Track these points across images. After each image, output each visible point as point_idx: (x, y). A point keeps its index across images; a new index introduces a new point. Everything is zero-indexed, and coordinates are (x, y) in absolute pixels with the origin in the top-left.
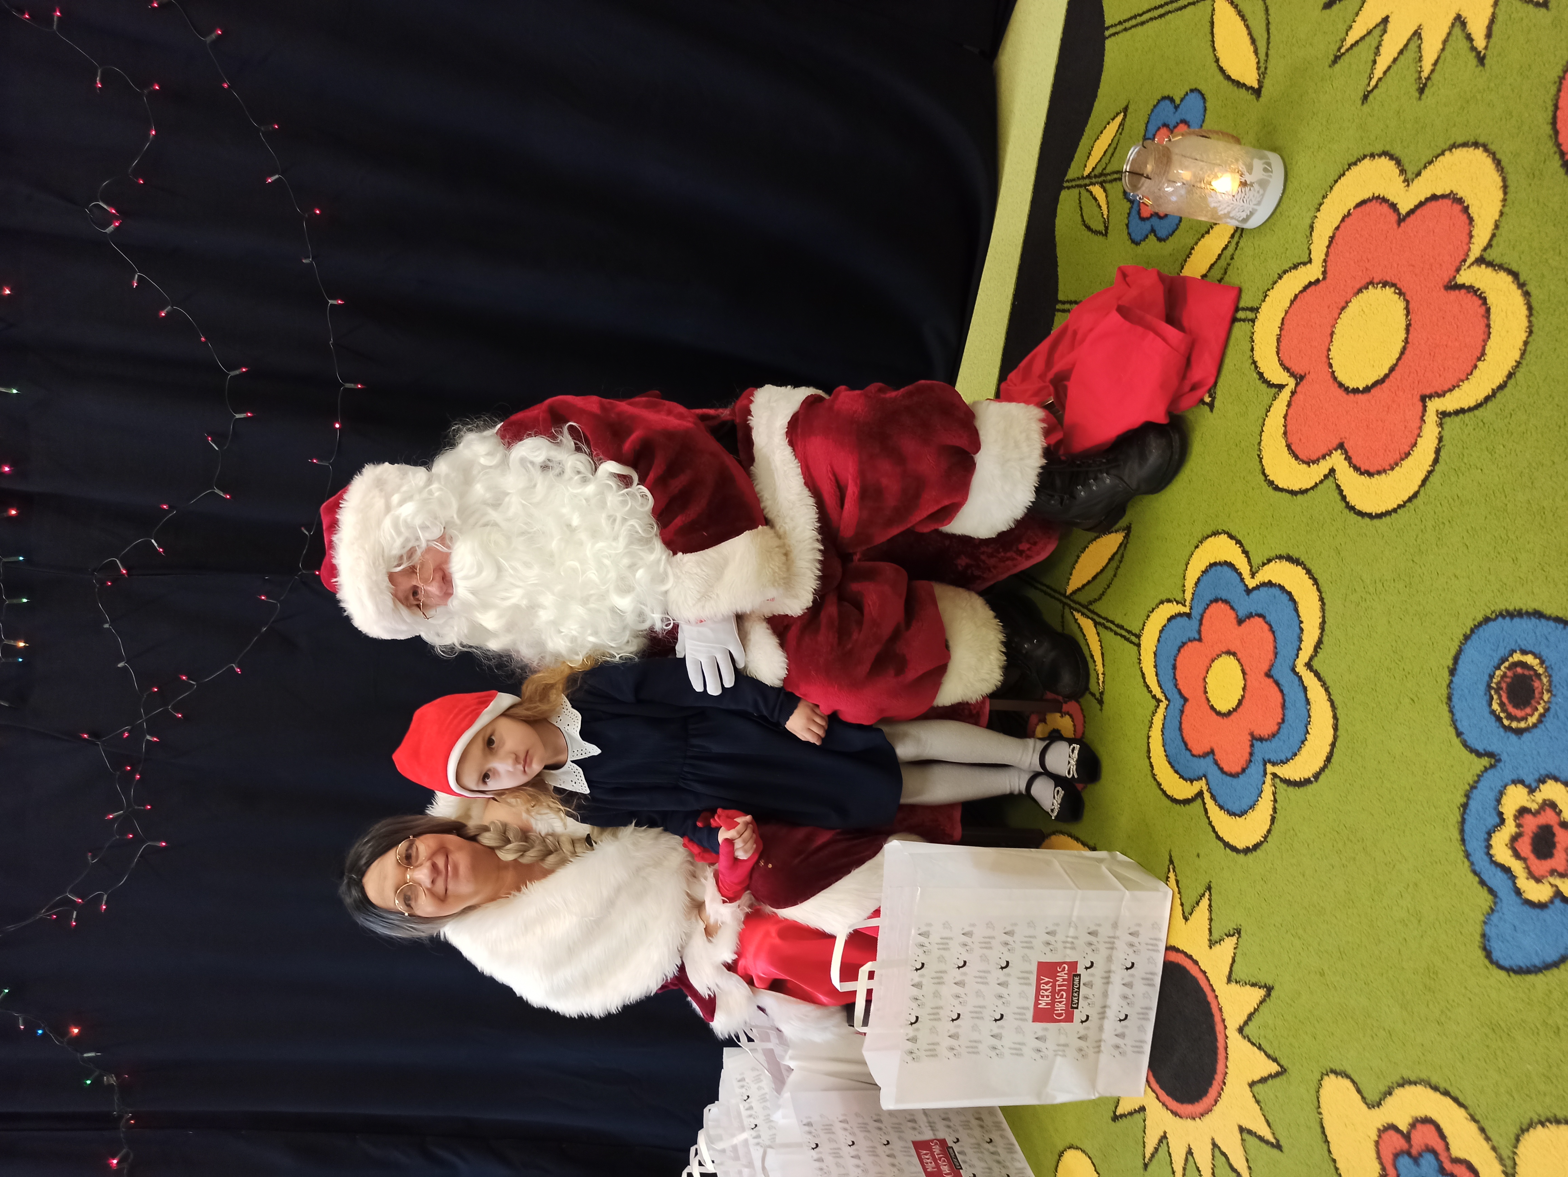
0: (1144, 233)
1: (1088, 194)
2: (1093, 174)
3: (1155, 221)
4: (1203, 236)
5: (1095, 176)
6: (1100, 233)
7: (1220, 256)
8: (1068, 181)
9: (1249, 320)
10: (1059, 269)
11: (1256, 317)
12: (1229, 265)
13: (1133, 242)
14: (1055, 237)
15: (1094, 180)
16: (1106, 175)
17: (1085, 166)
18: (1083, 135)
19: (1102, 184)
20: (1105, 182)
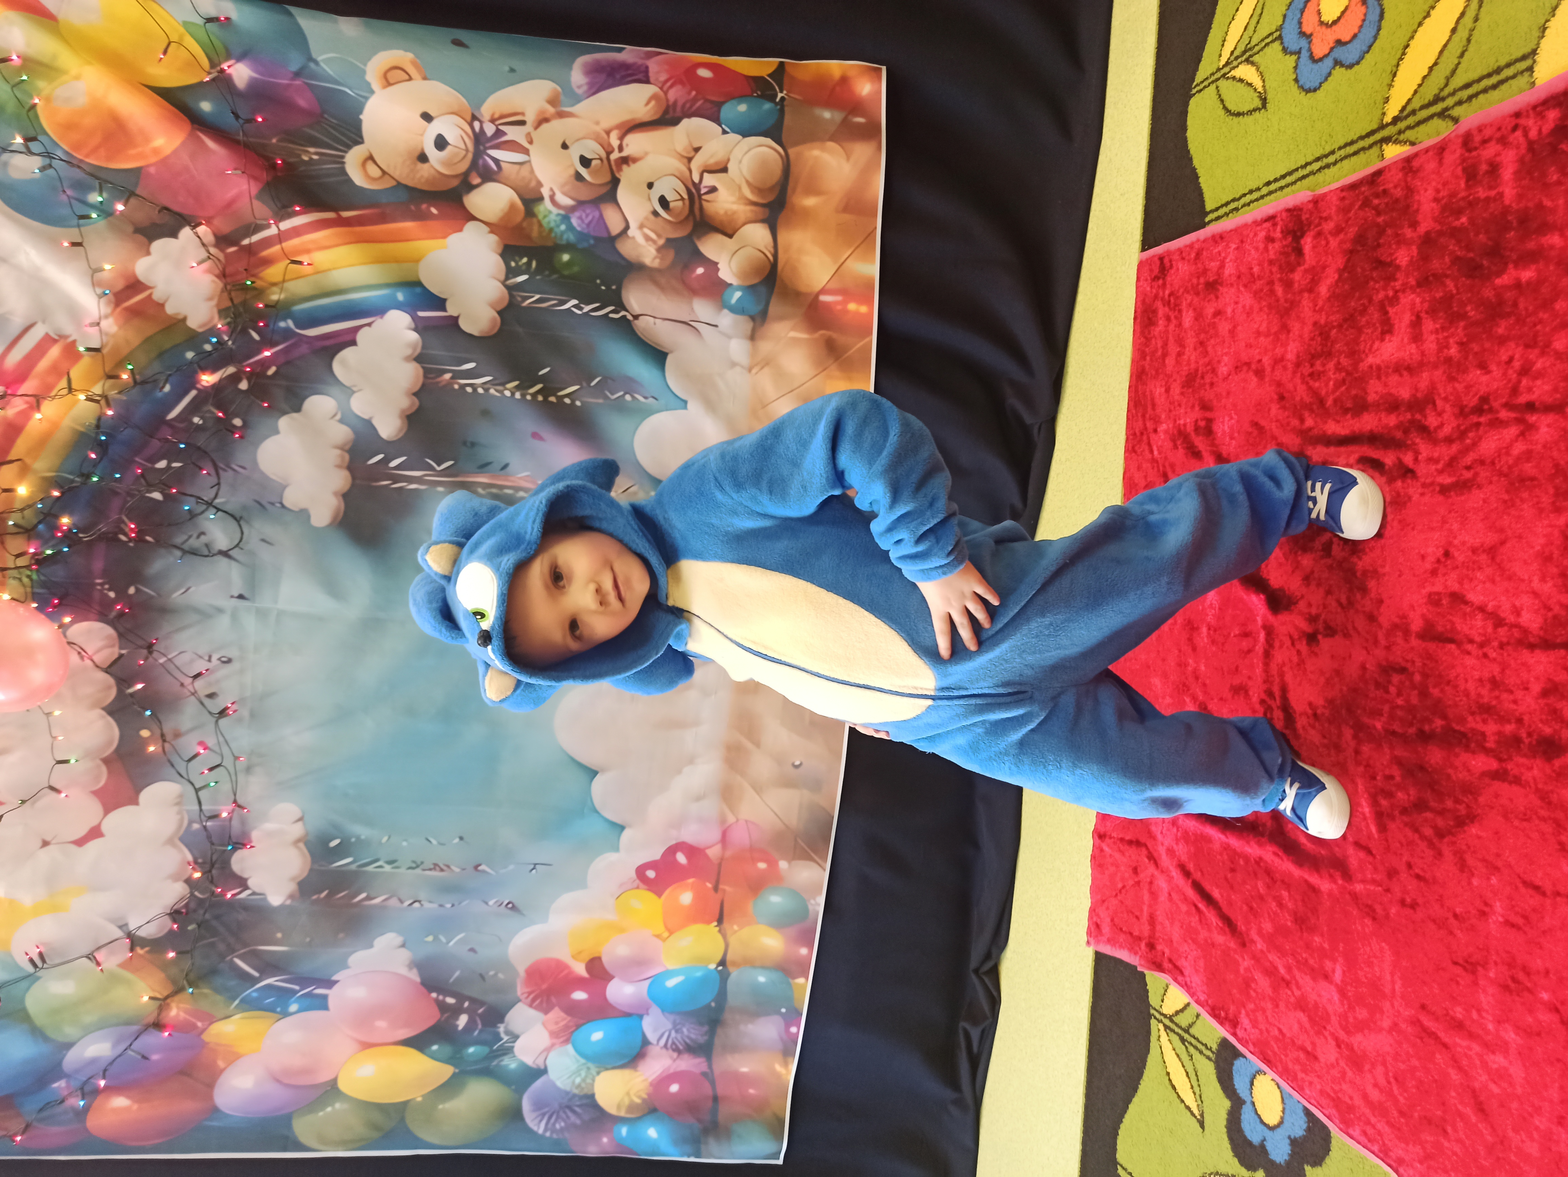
0: (1325, 72)
1: (1230, 81)
2: (1232, 58)
3: (1339, 53)
4: (1420, 24)
5: (1236, 58)
6: (1255, 110)
7: (1454, 31)
8: (1198, 85)
9: (1522, 72)
10: (1201, 180)
11: (1535, 62)
12: (1472, 30)
13: (1308, 91)
14: (1189, 151)
15: (1235, 63)
16: (1250, 49)
17: (1220, 56)
18: (1210, 28)
19: (1248, 61)
20: (1251, 56)
